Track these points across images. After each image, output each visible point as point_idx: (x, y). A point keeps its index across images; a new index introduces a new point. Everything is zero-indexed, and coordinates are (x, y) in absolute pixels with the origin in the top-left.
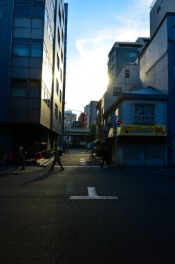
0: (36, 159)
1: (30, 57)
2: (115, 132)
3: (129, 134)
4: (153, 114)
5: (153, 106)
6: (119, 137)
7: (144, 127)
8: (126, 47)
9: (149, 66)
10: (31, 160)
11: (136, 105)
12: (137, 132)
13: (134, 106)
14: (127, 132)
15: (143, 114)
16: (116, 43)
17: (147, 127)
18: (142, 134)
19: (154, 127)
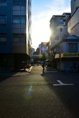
0: (25, 69)
1: (20, 24)
2: (60, 56)
3: (67, 57)
4: (77, 48)
5: (77, 44)
6: (62, 58)
7: (73, 53)
8: (58, 17)
9: (72, 26)
10: (23, 69)
11: (69, 44)
12: (70, 56)
13: (68, 44)
14: (65, 56)
15: (72, 47)
16: (53, 16)
17: (74, 53)
18: (72, 57)
19: (77, 53)
